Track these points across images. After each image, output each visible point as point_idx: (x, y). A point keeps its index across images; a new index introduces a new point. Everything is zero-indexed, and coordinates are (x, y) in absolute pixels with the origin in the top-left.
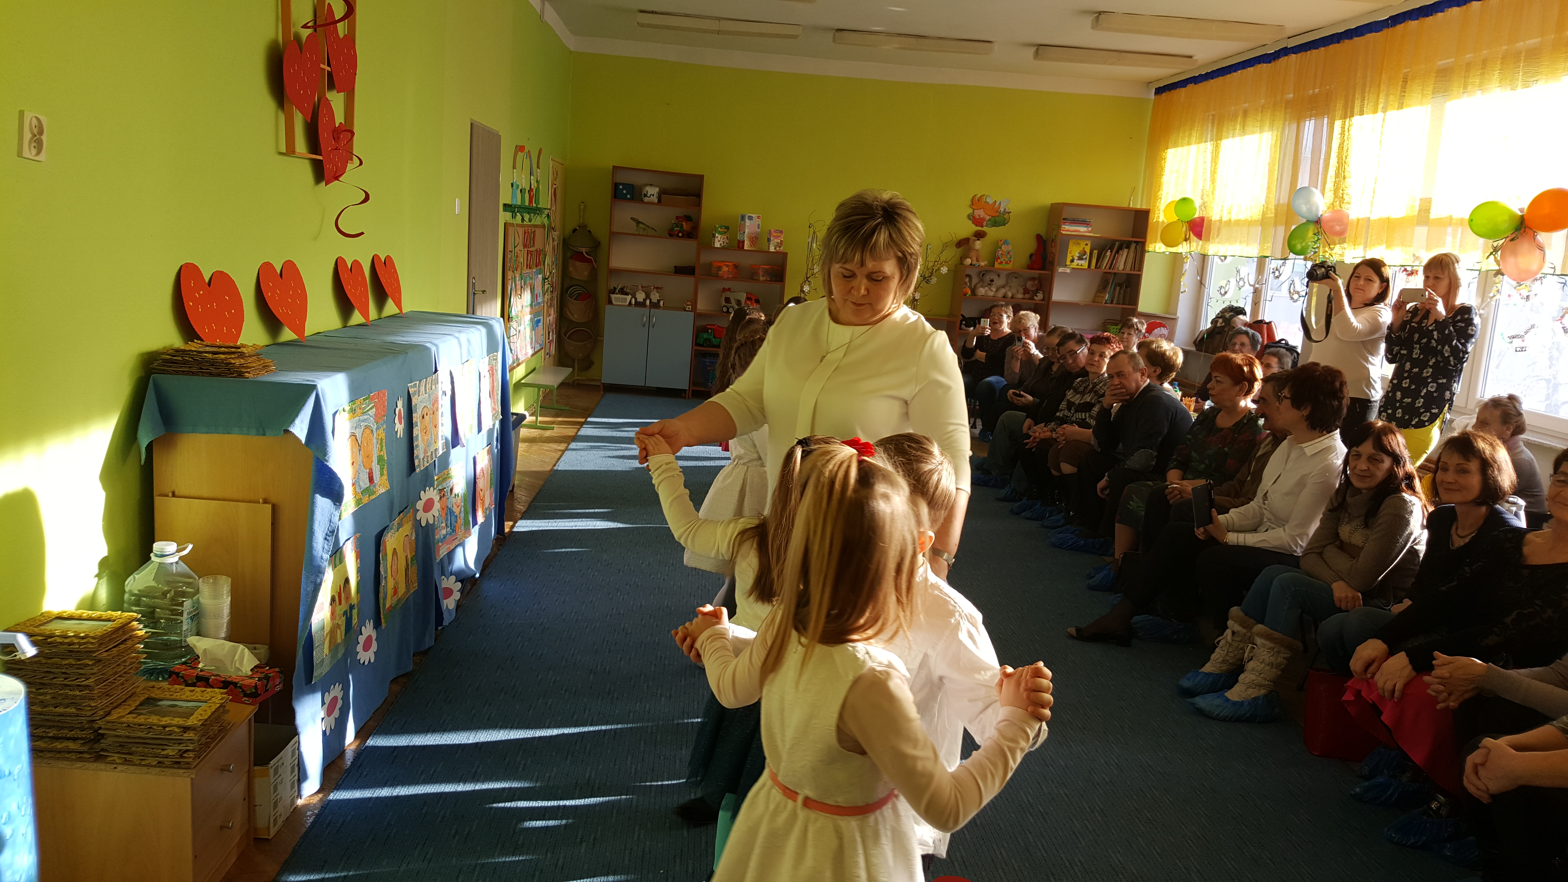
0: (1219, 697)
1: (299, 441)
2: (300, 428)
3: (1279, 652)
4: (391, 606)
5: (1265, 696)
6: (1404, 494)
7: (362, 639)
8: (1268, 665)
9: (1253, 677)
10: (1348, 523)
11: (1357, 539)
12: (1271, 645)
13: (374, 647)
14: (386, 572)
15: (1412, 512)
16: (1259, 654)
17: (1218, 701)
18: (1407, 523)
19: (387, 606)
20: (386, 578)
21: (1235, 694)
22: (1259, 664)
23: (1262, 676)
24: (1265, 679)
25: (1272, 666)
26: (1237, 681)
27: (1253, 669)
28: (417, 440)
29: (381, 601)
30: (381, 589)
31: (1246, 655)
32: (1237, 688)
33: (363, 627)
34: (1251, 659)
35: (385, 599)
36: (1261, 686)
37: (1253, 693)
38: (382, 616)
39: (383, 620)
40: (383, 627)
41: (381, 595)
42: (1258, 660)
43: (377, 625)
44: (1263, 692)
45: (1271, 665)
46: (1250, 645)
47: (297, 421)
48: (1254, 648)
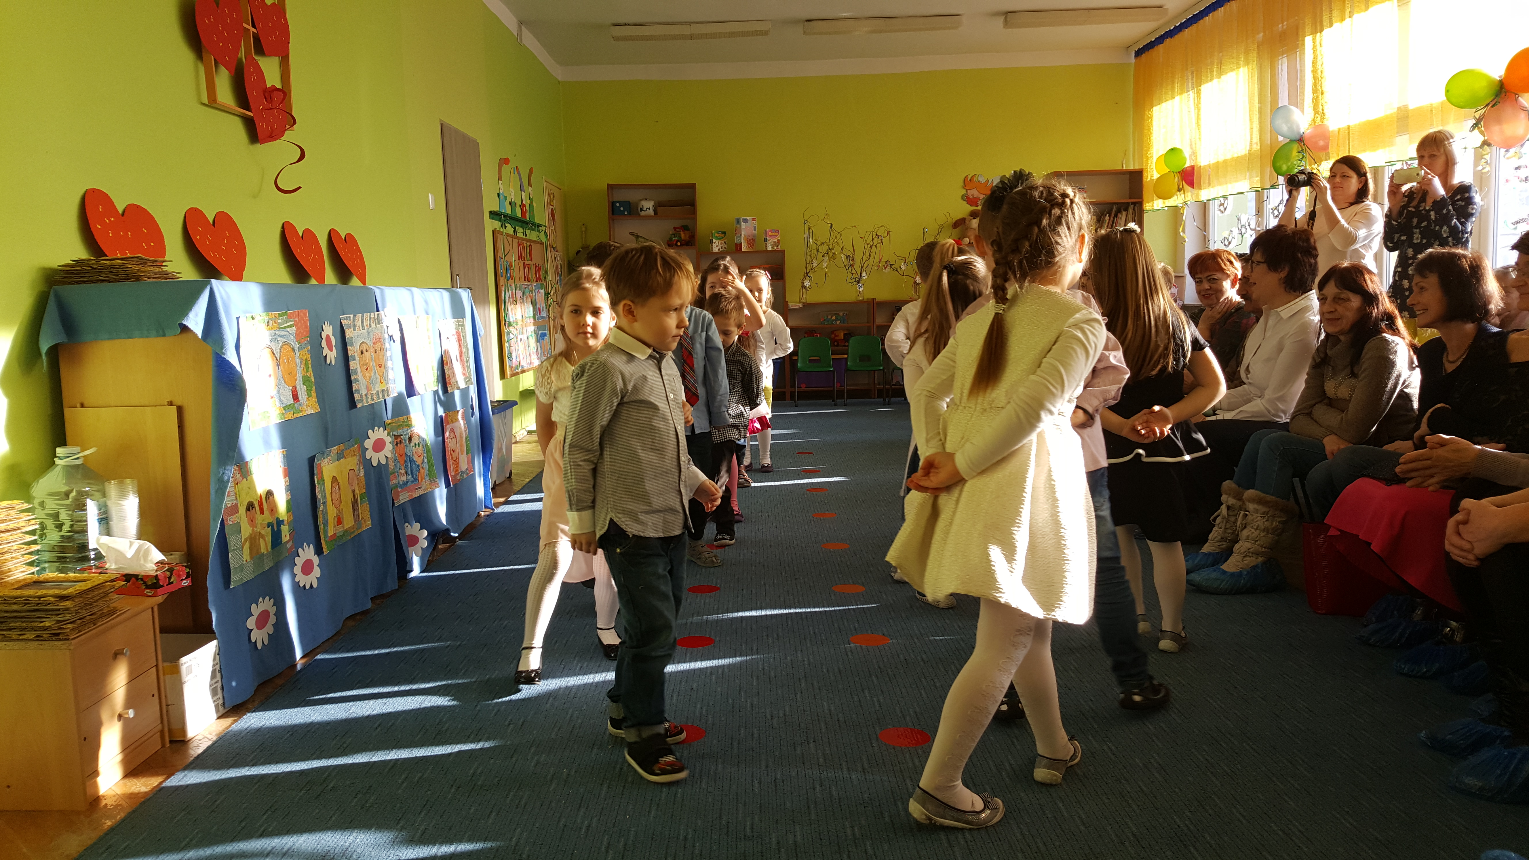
0: (1215, 571)
1: (196, 335)
2: (196, 321)
3: (1273, 516)
4: (335, 535)
5: (1264, 563)
6: (1385, 335)
7: (299, 561)
8: (1264, 531)
9: (1249, 545)
10: (1332, 377)
11: (1343, 392)
12: (1265, 509)
13: (317, 572)
14: (325, 497)
15: (1396, 352)
16: (1253, 520)
17: (1214, 575)
18: (1392, 365)
19: (330, 534)
20: (324, 503)
21: (1231, 565)
22: (1253, 531)
23: (1257, 543)
24: (1262, 546)
25: (1268, 533)
26: (1232, 552)
27: (1248, 537)
28: (356, 374)
29: (321, 527)
30: (319, 513)
31: (1239, 523)
32: (1232, 560)
33: (300, 550)
34: (1245, 527)
35: (326, 524)
36: (1257, 554)
37: (1250, 561)
38: (322, 541)
39: (324, 546)
40: (325, 553)
41: (320, 520)
42: (1252, 527)
43: (319, 551)
44: (1260, 559)
45: (1266, 530)
46: (1242, 513)
47: (191, 315)
48: (1247, 515)
